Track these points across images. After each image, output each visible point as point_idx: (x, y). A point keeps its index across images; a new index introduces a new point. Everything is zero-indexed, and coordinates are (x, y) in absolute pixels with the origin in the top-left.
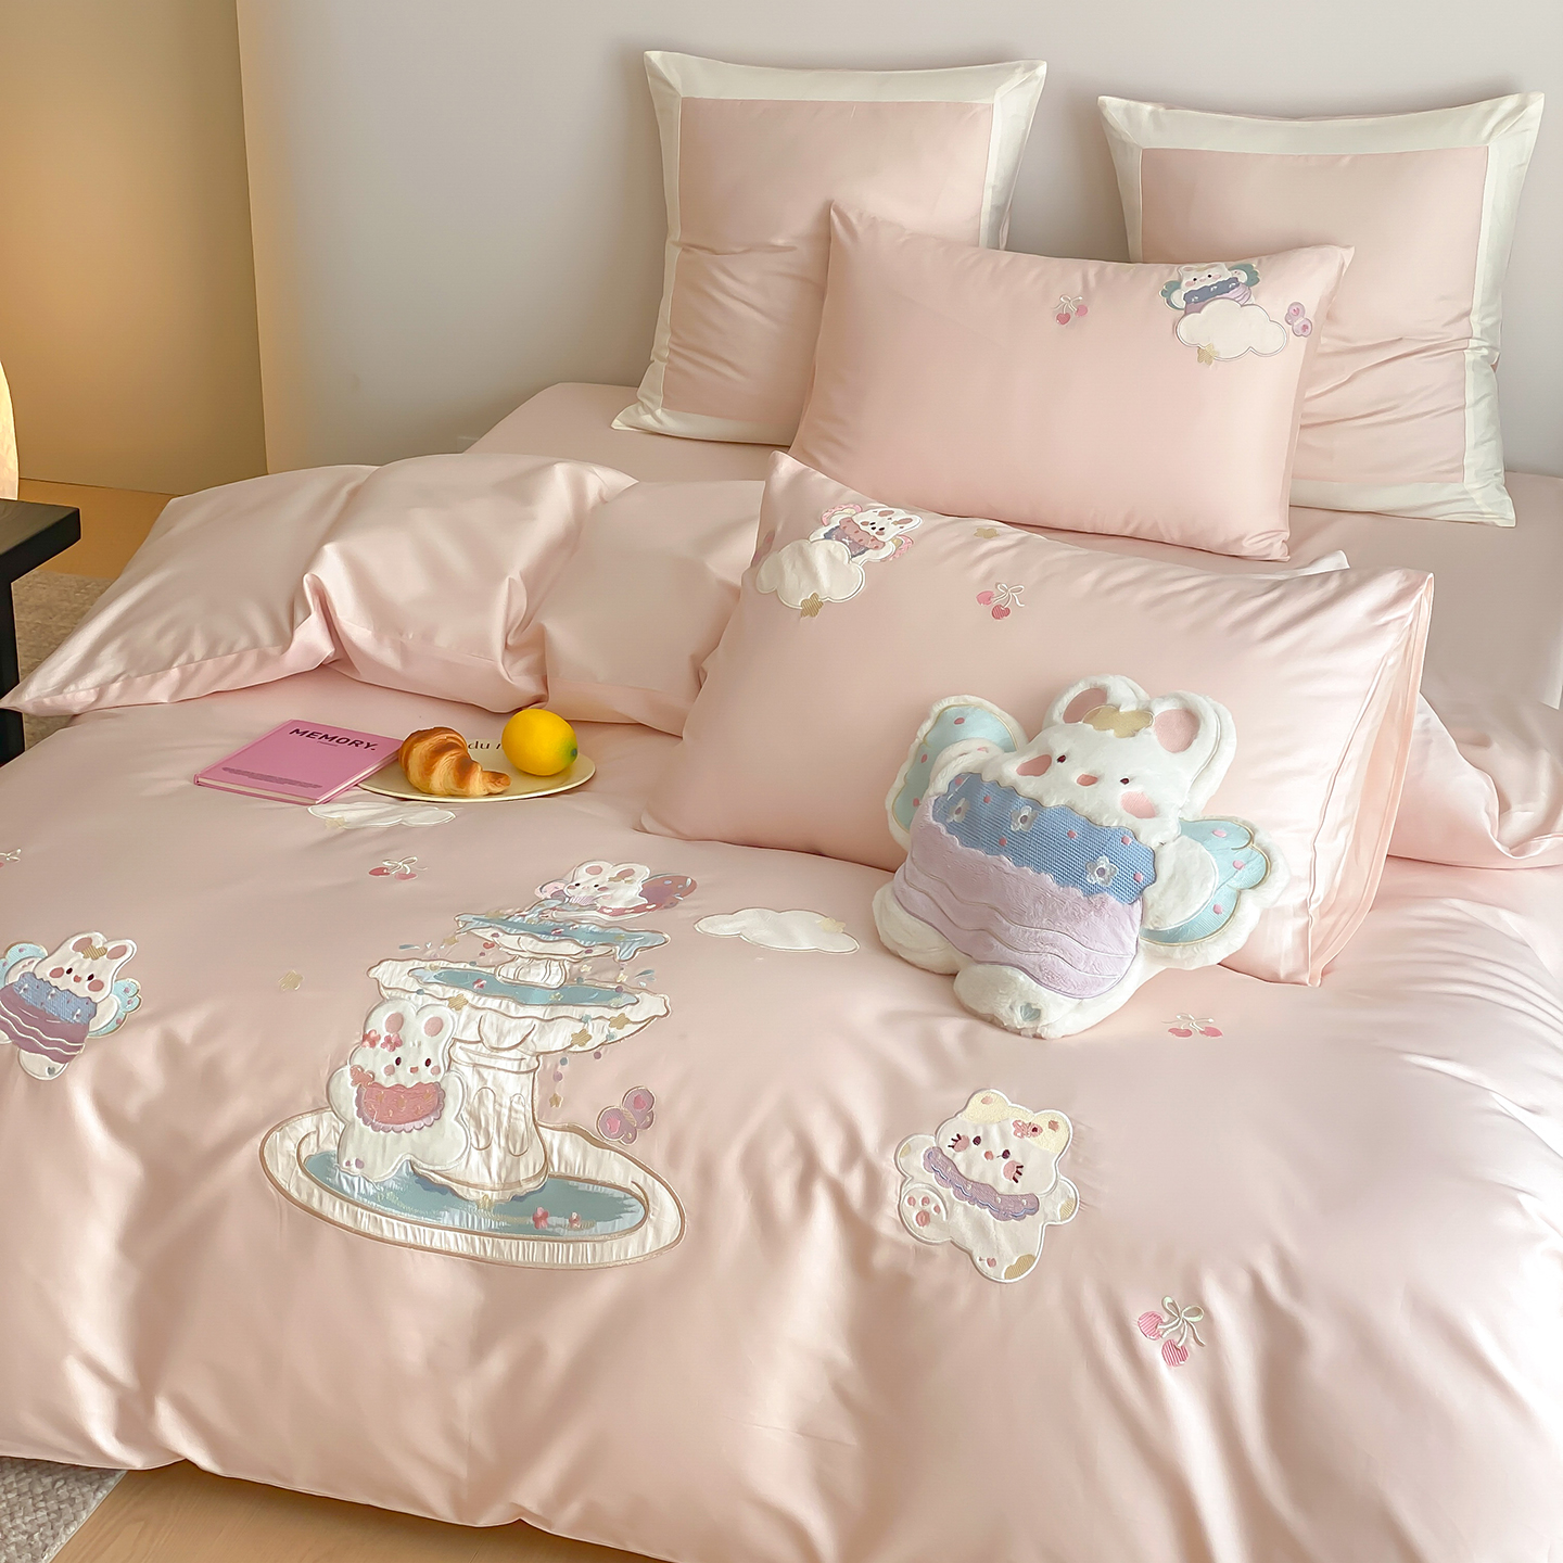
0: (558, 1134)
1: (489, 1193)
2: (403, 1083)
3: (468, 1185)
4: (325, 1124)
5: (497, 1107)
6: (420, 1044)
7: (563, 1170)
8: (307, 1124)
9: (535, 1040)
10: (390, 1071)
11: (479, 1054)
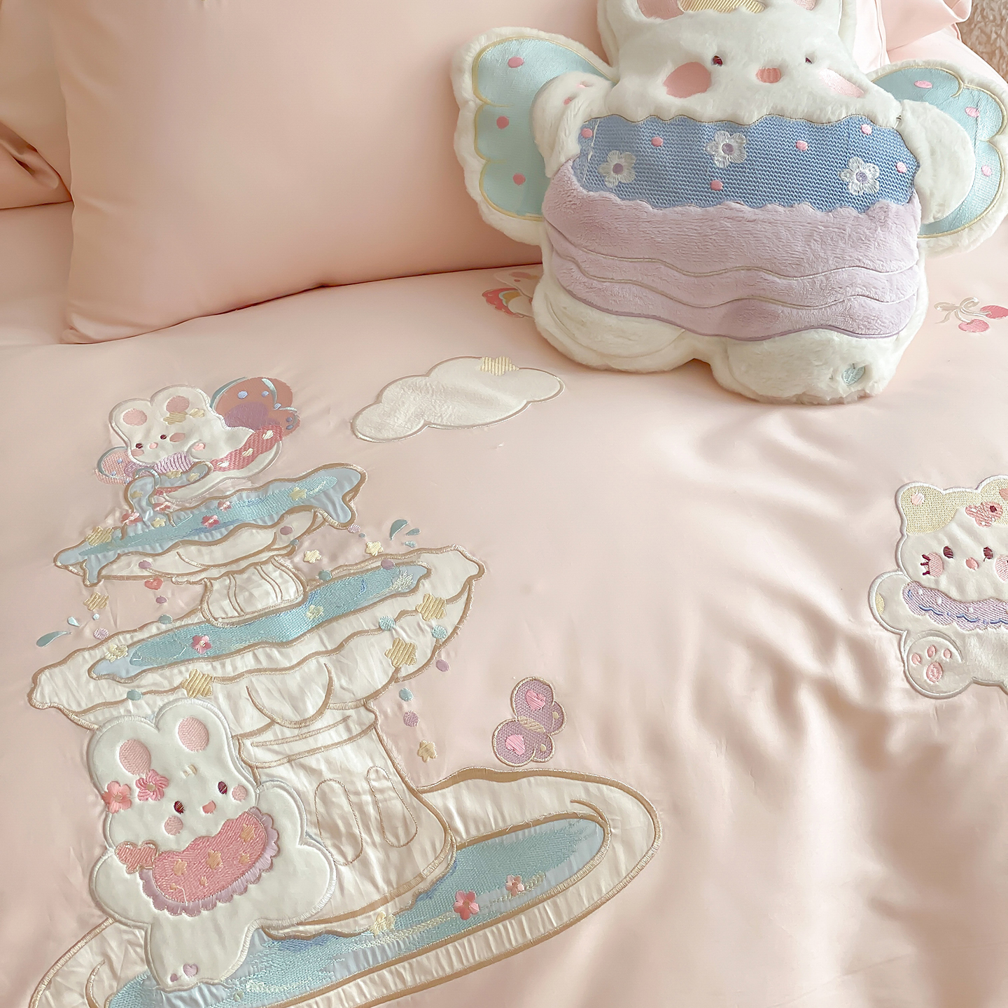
0: (448, 791)
1: (381, 910)
2: (203, 833)
3: (353, 914)
4: (114, 944)
5: (352, 798)
6: (195, 769)
7: (473, 832)
8: (87, 957)
9: (344, 684)
10: (177, 826)
11: (284, 740)
